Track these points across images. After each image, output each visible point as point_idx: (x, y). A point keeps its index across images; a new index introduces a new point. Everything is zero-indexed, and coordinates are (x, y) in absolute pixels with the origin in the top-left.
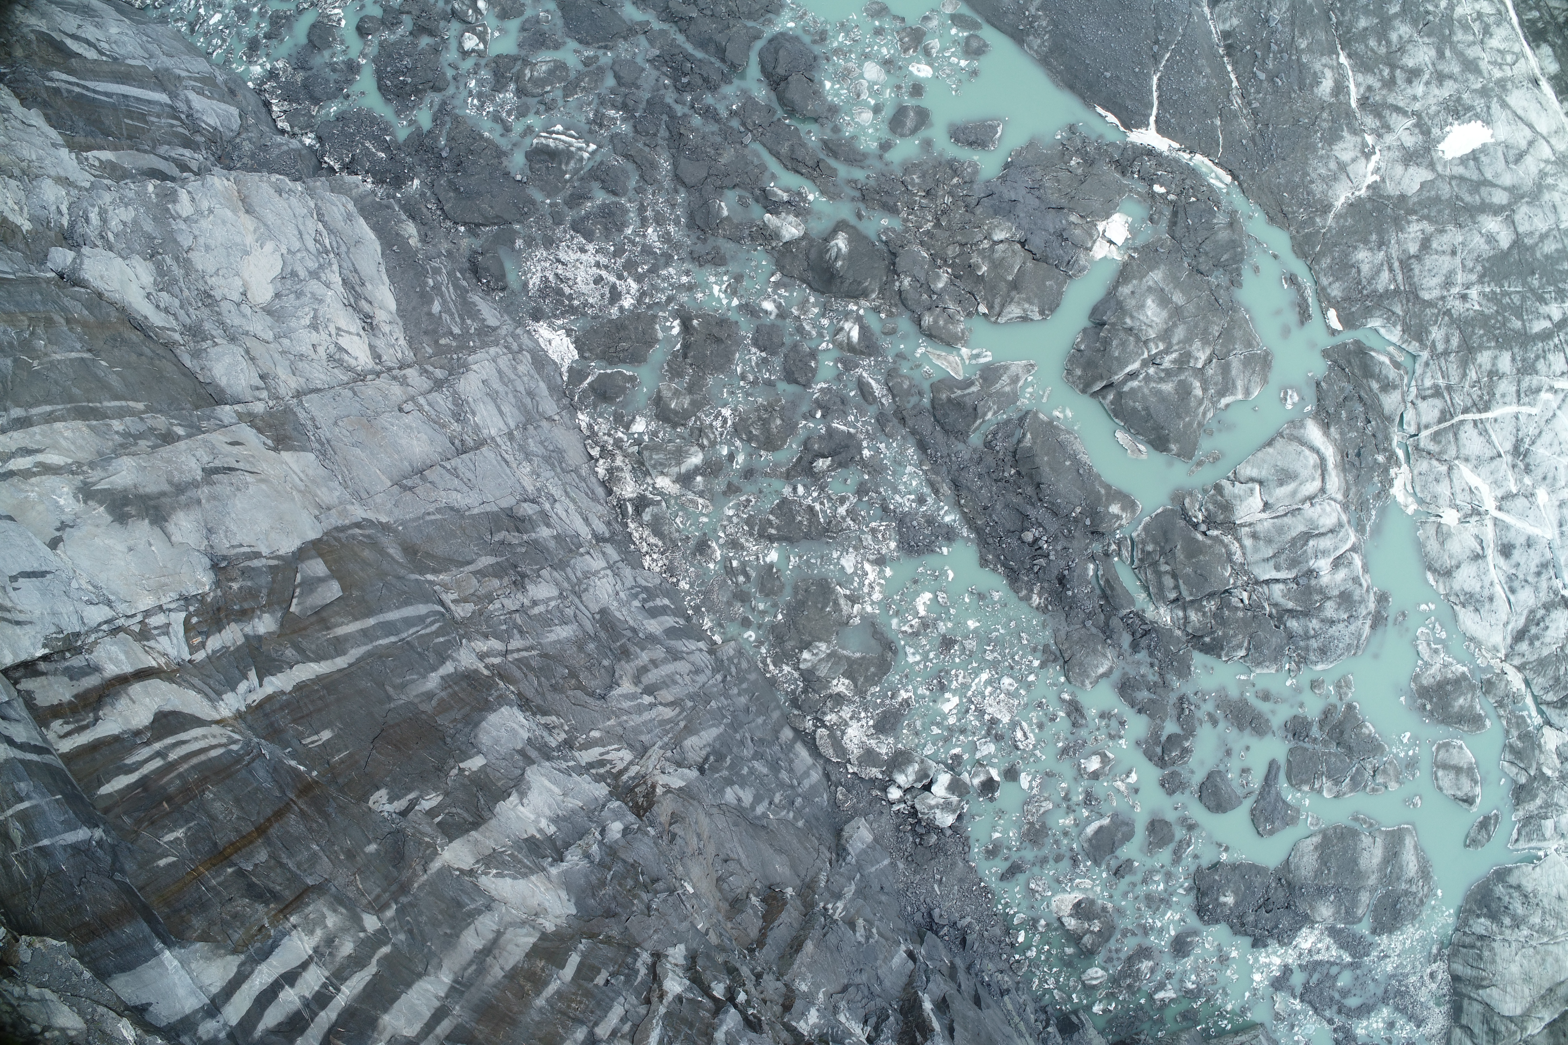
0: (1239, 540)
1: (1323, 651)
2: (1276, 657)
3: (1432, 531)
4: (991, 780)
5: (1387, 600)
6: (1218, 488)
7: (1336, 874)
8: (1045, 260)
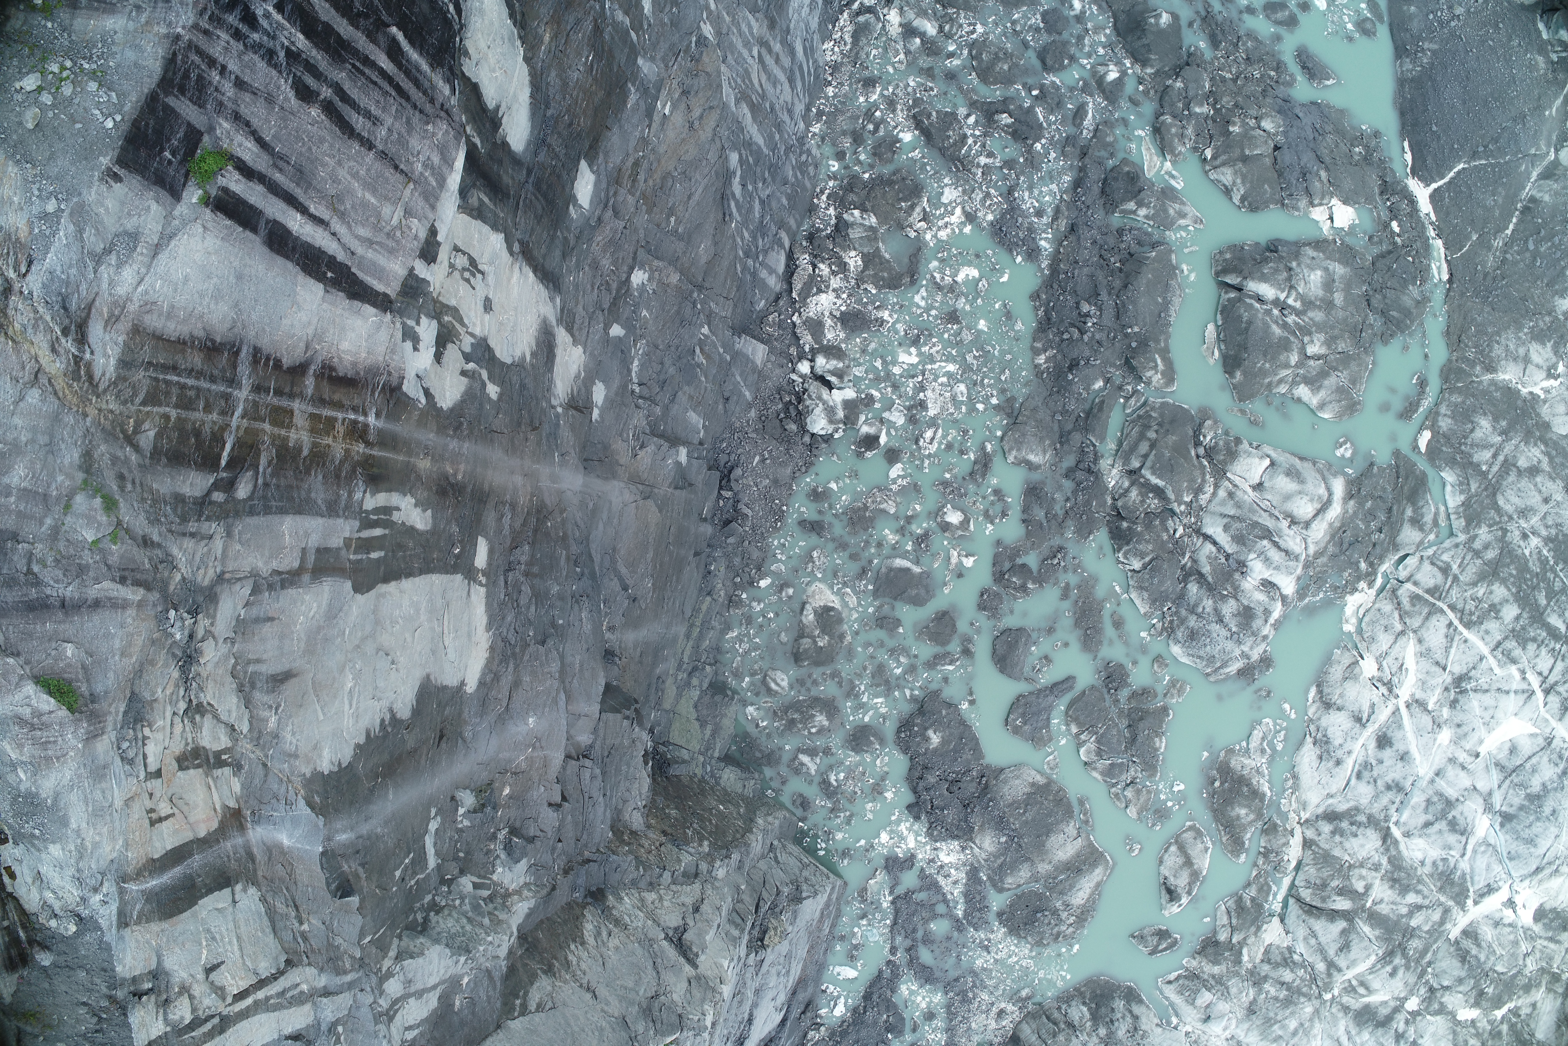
0: (1216, 486)
1: (1193, 635)
2: (1157, 600)
3: (1346, 660)
4: (876, 438)
5: (1268, 666)
6: (1238, 441)
7: (1026, 822)
8: (1280, 174)
